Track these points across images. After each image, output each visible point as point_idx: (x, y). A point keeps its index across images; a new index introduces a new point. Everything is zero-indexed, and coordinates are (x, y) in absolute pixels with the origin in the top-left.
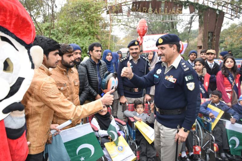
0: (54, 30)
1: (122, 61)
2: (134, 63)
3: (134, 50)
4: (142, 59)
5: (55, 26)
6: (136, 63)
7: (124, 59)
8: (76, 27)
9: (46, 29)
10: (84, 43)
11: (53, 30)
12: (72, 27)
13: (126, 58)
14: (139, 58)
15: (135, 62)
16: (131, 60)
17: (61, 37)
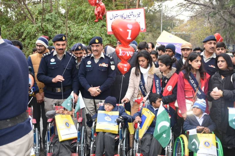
0: (51, 14)
1: (44, 56)
2: (58, 59)
3: (61, 46)
4: (68, 55)
5: (53, 8)
6: (60, 60)
7: (47, 54)
8: (84, 9)
9: (40, 13)
10: (93, 32)
11: (49, 14)
12: (78, 8)
13: (49, 53)
14: (65, 53)
15: (60, 58)
16: (56, 56)
17: (60, 25)
